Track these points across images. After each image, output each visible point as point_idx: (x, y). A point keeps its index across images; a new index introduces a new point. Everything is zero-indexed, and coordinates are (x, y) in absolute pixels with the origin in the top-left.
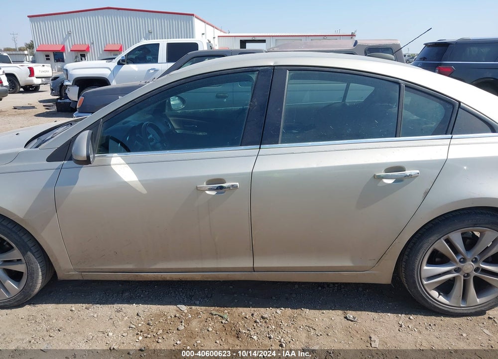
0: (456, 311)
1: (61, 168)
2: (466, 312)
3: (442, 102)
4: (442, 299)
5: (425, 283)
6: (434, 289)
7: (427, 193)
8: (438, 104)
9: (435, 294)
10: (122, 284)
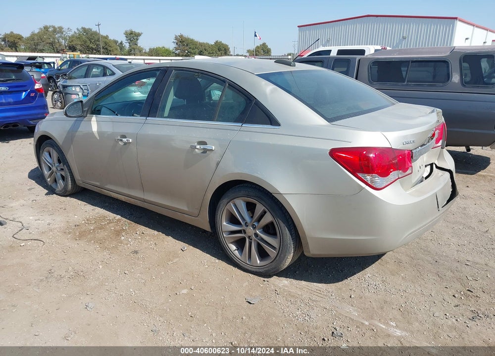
0: (244, 266)
1: (76, 120)
2: (249, 269)
3: (246, 98)
4: (236, 253)
5: (225, 235)
6: (231, 243)
7: (218, 164)
8: (243, 99)
9: (233, 247)
10: (113, 200)
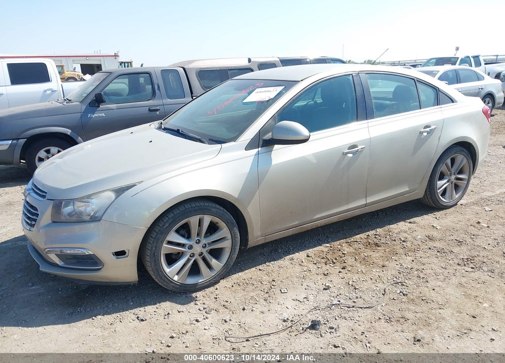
1: (258, 153)
4: (444, 199)
5: (438, 191)
